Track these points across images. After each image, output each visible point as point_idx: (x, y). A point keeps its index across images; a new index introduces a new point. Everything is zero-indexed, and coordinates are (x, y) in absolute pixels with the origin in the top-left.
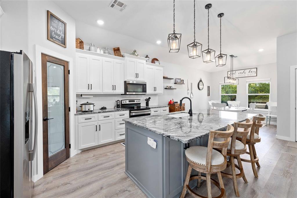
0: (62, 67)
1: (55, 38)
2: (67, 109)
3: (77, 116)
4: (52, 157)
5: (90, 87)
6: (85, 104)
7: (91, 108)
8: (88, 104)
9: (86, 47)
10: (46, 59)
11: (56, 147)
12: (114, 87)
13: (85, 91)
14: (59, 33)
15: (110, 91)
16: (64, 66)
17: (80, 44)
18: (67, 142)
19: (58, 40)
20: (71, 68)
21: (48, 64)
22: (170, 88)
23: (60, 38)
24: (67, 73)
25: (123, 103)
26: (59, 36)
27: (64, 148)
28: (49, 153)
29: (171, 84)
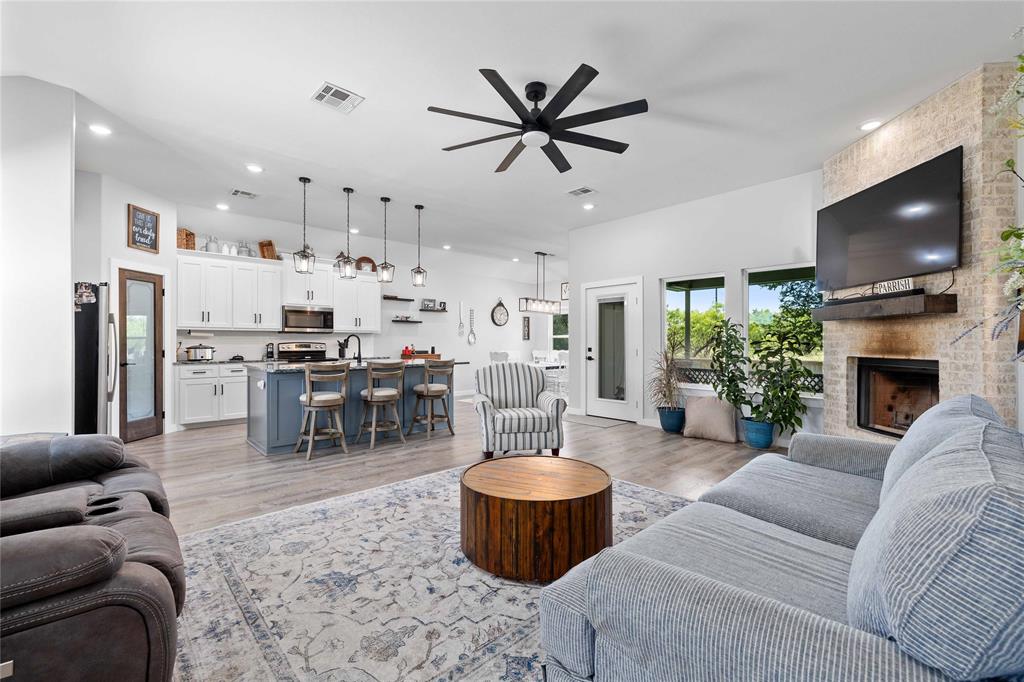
0: (152, 285)
1: (140, 242)
2: (159, 353)
3: (177, 367)
4: (132, 423)
5: (205, 316)
6: (195, 348)
7: (208, 354)
8: (200, 347)
9: (199, 242)
10: (126, 275)
11: (140, 410)
12: (258, 318)
13: (195, 323)
14: (146, 232)
15: (251, 325)
16: (155, 284)
17: (187, 239)
18: (158, 408)
19: (145, 243)
20: (167, 286)
21: (129, 282)
22: (406, 321)
23: (148, 241)
24: (159, 293)
25: (281, 349)
26: (146, 237)
27: (152, 414)
28: (128, 417)
29: (412, 311)
